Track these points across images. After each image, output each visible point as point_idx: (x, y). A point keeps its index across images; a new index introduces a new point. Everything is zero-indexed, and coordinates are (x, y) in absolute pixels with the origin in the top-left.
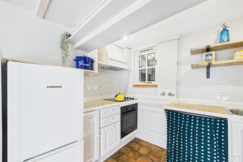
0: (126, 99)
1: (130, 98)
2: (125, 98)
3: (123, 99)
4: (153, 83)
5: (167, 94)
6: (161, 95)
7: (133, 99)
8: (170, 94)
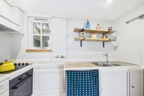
0: (17, 66)
1: (23, 64)
2: (15, 64)
3: (13, 68)
4: (47, 48)
5: (60, 56)
6: (55, 58)
7: (27, 64)
8: (62, 57)
